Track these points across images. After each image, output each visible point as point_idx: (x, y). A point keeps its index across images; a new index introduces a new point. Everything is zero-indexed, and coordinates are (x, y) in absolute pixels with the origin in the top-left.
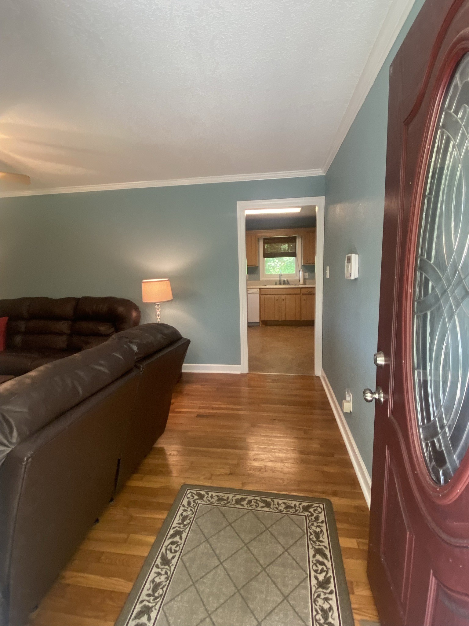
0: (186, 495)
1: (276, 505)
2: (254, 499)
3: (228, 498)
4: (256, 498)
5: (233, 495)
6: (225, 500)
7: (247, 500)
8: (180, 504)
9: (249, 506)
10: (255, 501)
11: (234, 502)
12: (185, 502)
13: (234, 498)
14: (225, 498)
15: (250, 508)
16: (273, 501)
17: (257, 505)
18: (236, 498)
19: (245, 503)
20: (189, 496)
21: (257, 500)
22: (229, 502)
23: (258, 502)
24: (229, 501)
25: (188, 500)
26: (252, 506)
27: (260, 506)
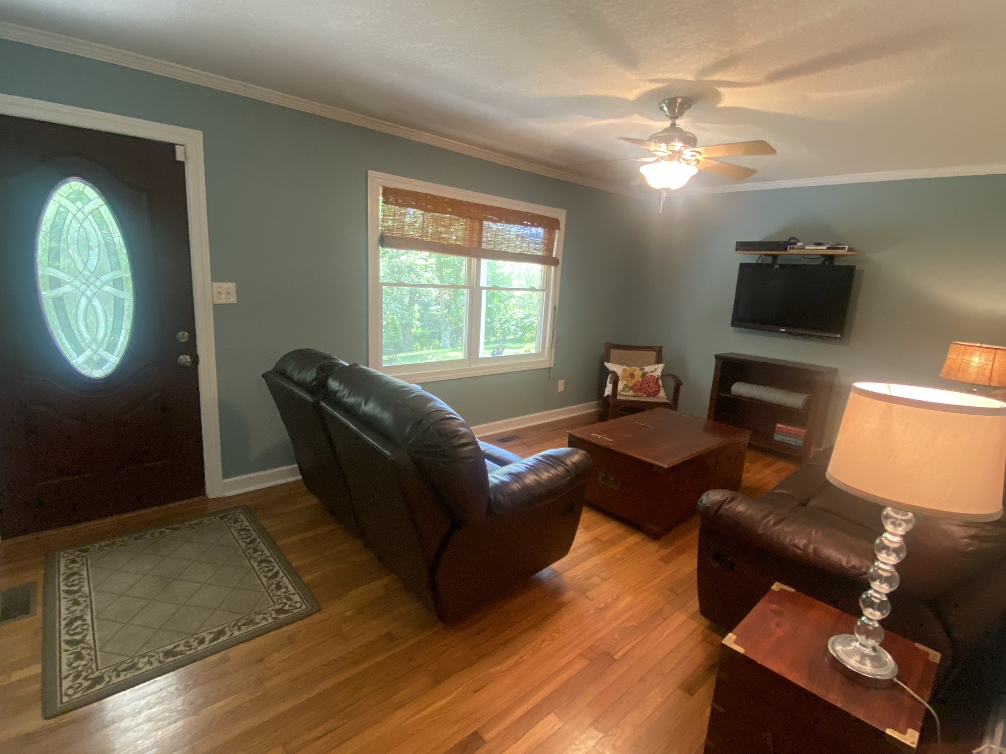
0: (302, 602)
1: (155, 660)
2: (196, 648)
3: (239, 629)
4: (193, 651)
5: (234, 636)
6: (242, 625)
7: (207, 642)
8: (299, 592)
9: (201, 637)
10: (193, 647)
11: (227, 629)
12: (296, 598)
13: (229, 633)
14: (243, 628)
15: (196, 636)
16: (160, 662)
17: (187, 644)
18: (228, 635)
19: (208, 638)
20: (298, 605)
21: (191, 649)
22: (234, 626)
23: (187, 649)
24: (236, 627)
25: (294, 600)
26: (194, 639)
27: (182, 645)
